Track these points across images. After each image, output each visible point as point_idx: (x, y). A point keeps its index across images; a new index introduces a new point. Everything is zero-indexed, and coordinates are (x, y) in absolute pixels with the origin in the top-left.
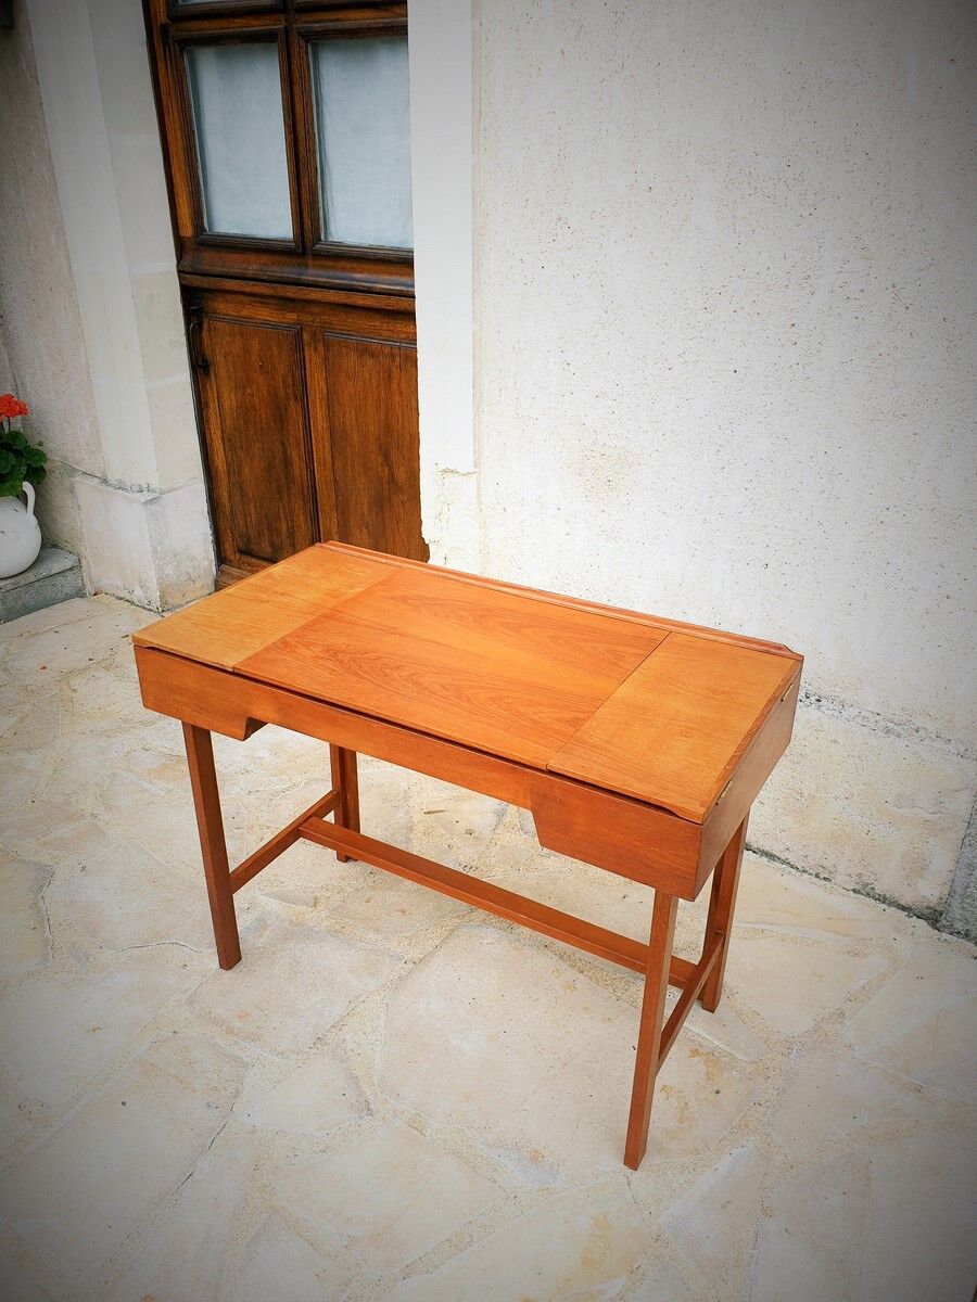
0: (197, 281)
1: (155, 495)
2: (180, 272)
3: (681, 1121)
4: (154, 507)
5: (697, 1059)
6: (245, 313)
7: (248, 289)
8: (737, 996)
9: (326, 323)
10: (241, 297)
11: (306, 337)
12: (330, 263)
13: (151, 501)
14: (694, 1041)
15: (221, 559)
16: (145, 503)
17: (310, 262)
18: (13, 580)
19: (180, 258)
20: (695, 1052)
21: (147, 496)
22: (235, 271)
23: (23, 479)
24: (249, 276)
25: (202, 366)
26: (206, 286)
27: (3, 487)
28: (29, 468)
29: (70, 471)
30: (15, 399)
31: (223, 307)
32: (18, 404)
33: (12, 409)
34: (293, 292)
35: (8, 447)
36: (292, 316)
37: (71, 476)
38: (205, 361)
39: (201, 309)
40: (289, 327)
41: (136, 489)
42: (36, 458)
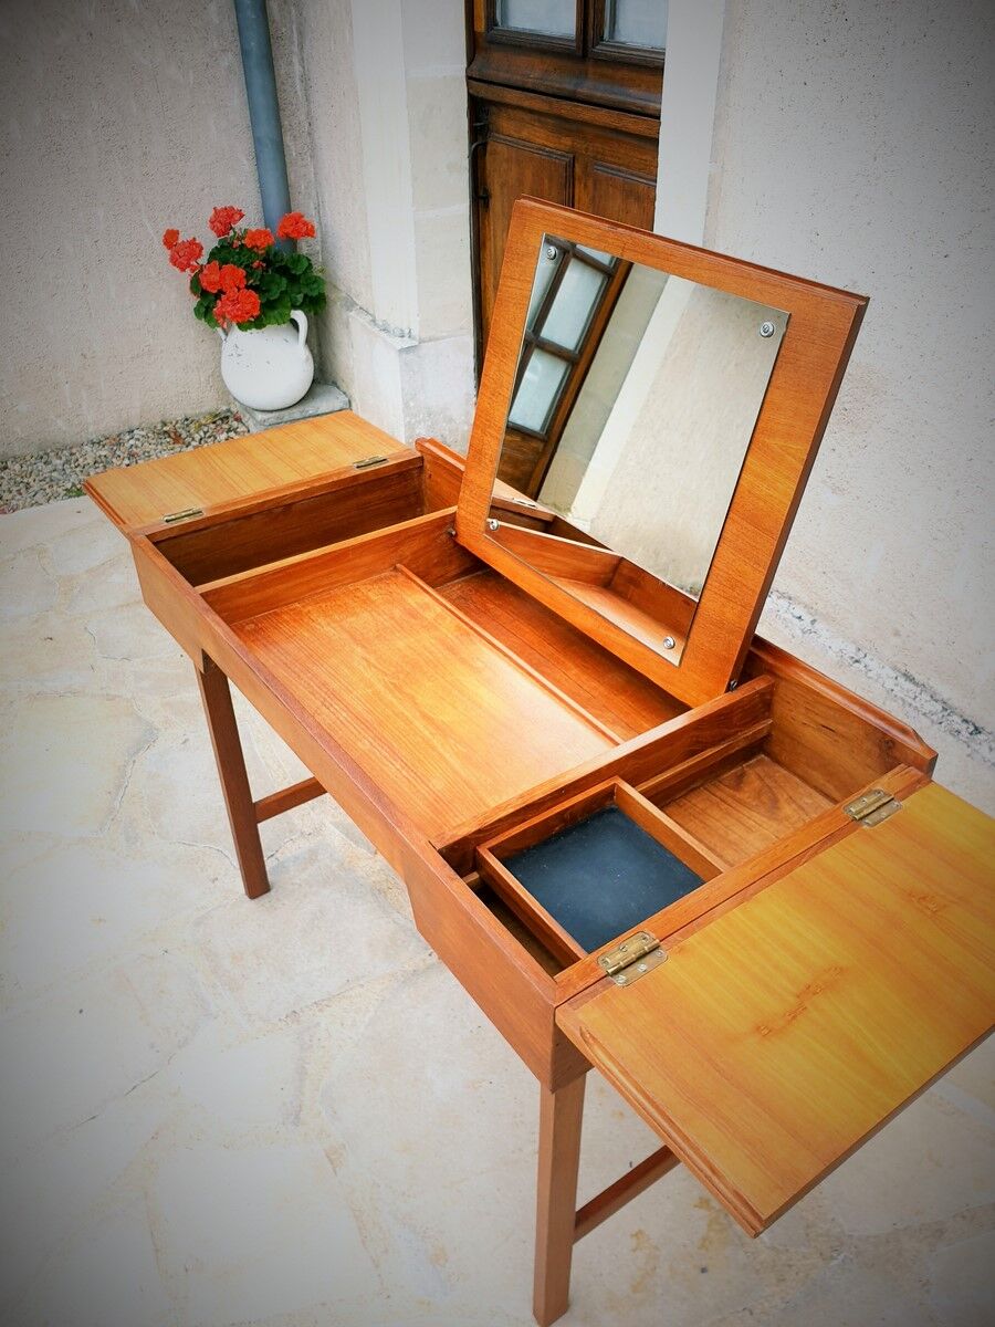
0: (485, 92)
1: (415, 343)
2: (469, 78)
3: (635, 1289)
4: (411, 356)
5: (703, 1212)
6: (524, 134)
7: (526, 104)
9: (598, 153)
10: (520, 114)
11: (578, 169)
12: (609, 72)
13: (409, 349)
16: (400, 350)
17: (591, 70)
18: (277, 414)
19: (470, 61)
21: (407, 343)
22: (516, 79)
23: (295, 307)
24: (529, 86)
25: (482, 198)
26: (490, 96)
27: (271, 314)
28: (306, 296)
29: (350, 304)
30: (306, 219)
31: (506, 124)
32: (305, 224)
33: (298, 228)
34: (566, 109)
35: (284, 271)
36: (567, 142)
37: (349, 309)
38: (486, 191)
39: (484, 126)
40: (564, 156)
41: (398, 333)
42: (315, 286)
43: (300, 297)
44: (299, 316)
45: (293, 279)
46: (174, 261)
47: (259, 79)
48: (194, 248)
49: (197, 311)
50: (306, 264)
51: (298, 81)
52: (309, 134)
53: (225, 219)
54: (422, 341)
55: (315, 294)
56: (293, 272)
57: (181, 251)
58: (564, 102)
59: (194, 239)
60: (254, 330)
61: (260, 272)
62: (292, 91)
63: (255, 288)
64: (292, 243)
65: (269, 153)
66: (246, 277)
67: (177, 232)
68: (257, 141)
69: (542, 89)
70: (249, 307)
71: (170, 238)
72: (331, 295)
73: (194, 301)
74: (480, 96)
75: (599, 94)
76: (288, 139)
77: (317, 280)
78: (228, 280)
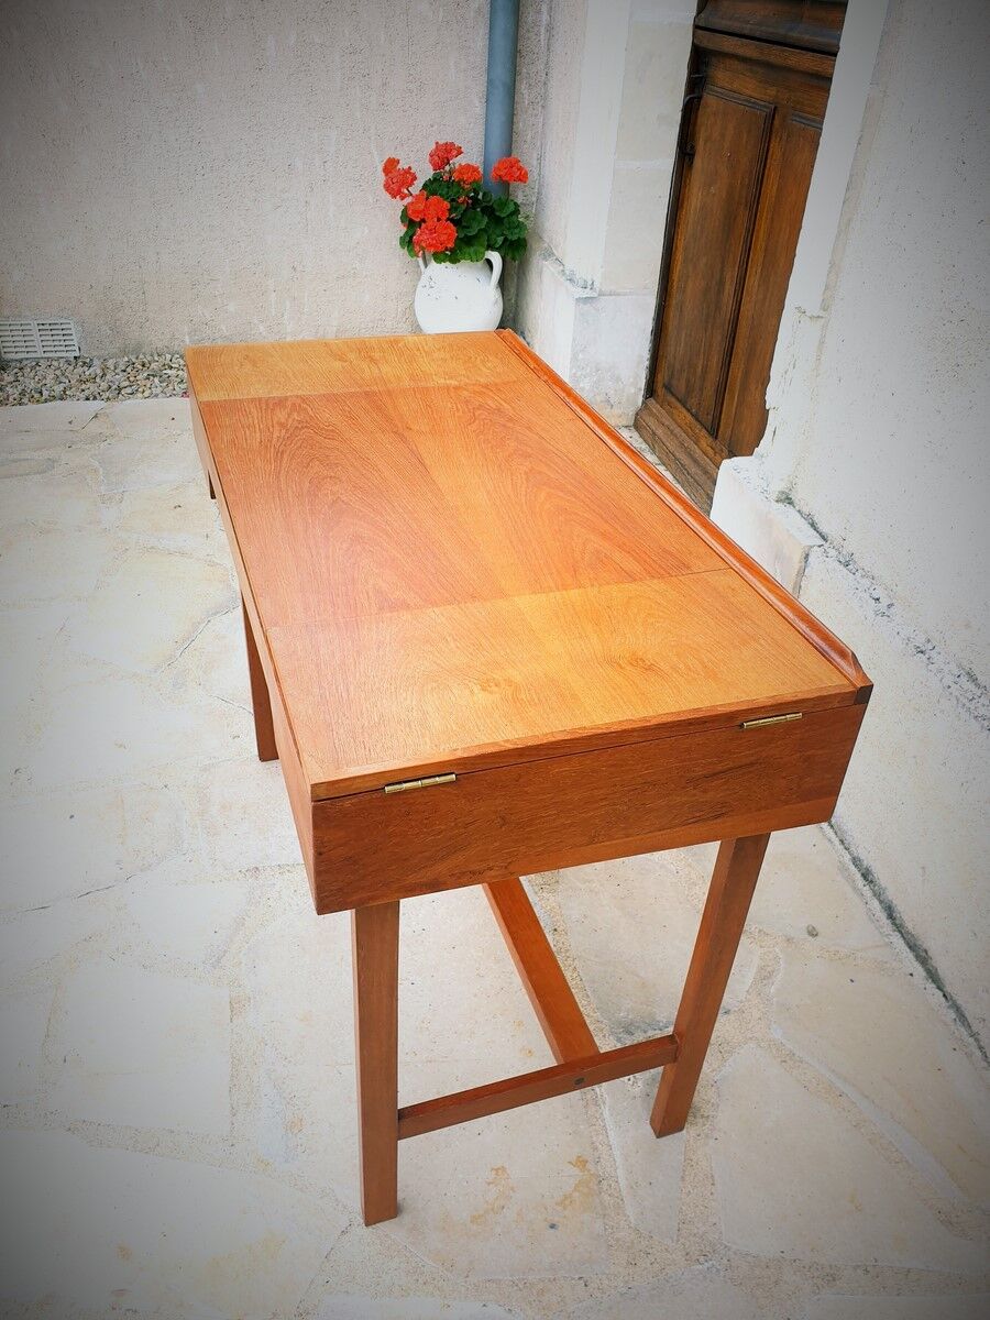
0: (705, 39)
1: (595, 295)
2: (696, 27)
3: (474, 1220)
4: (587, 307)
5: (576, 1171)
8: (711, 1142)
9: (798, 102)
10: (736, 64)
11: (776, 122)
13: (587, 300)
14: (596, 1149)
15: (650, 391)
16: (578, 300)
19: (700, 10)
20: (581, 1163)
21: (587, 293)
22: (736, 25)
23: (491, 247)
24: (746, 32)
25: (689, 154)
26: (711, 46)
27: (466, 250)
28: (506, 240)
29: (549, 254)
30: (521, 164)
31: (721, 76)
32: (520, 169)
33: (512, 172)
34: (776, 55)
35: (489, 211)
36: (772, 91)
37: (545, 259)
38: (693, 147)
39: (702, 78)
40: (765, 106)
41: (581, 283)
42: (516, 231)
43: (500, 240)
44: (495, 258)
45: (498, 221)
46: (387, 187)
47: (503, 22)
48: (408, 177)
49: (402, 239)
50: (512, 208)
51: (543, 30)
52: (545, 83)
53: (444, 154)
54: (601, 294)
55: (515, 238)
56: (498, 214)
57: (397, 178)
58: (775, 47)
59: (410, 168)
60: (448, 263)
61: (464, 207)
62: (534, 41)
63: (456, 223)
64: (505, 185)
65: (500, 94)
66: (449, 210)
67: (398, 162)
68: (490, 82)
69: (757, 34)
70: (444, 238)
71: (390, 166)
72: (533, 244)
73: (402, 230)
74: (702, 45)
75: (807, 37)
76: (523, 88)
77: (520, 226)
78: (432, 211)
